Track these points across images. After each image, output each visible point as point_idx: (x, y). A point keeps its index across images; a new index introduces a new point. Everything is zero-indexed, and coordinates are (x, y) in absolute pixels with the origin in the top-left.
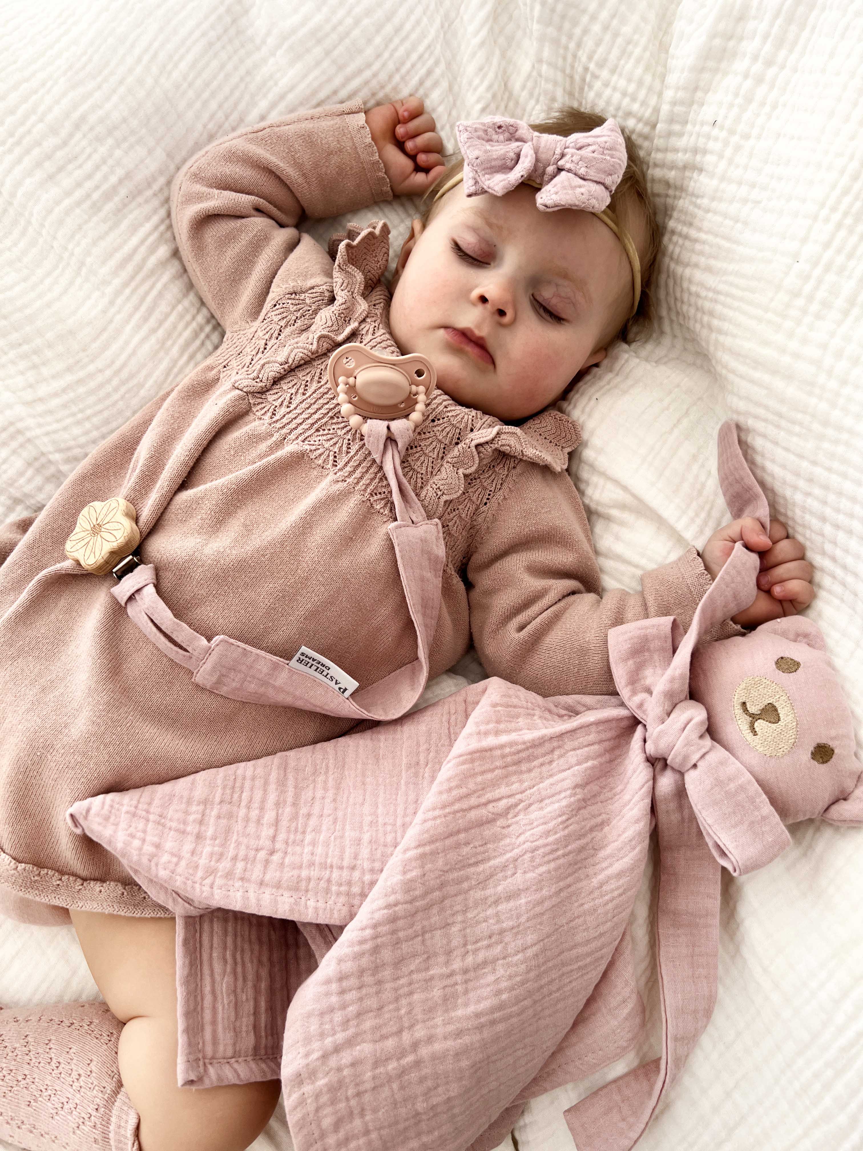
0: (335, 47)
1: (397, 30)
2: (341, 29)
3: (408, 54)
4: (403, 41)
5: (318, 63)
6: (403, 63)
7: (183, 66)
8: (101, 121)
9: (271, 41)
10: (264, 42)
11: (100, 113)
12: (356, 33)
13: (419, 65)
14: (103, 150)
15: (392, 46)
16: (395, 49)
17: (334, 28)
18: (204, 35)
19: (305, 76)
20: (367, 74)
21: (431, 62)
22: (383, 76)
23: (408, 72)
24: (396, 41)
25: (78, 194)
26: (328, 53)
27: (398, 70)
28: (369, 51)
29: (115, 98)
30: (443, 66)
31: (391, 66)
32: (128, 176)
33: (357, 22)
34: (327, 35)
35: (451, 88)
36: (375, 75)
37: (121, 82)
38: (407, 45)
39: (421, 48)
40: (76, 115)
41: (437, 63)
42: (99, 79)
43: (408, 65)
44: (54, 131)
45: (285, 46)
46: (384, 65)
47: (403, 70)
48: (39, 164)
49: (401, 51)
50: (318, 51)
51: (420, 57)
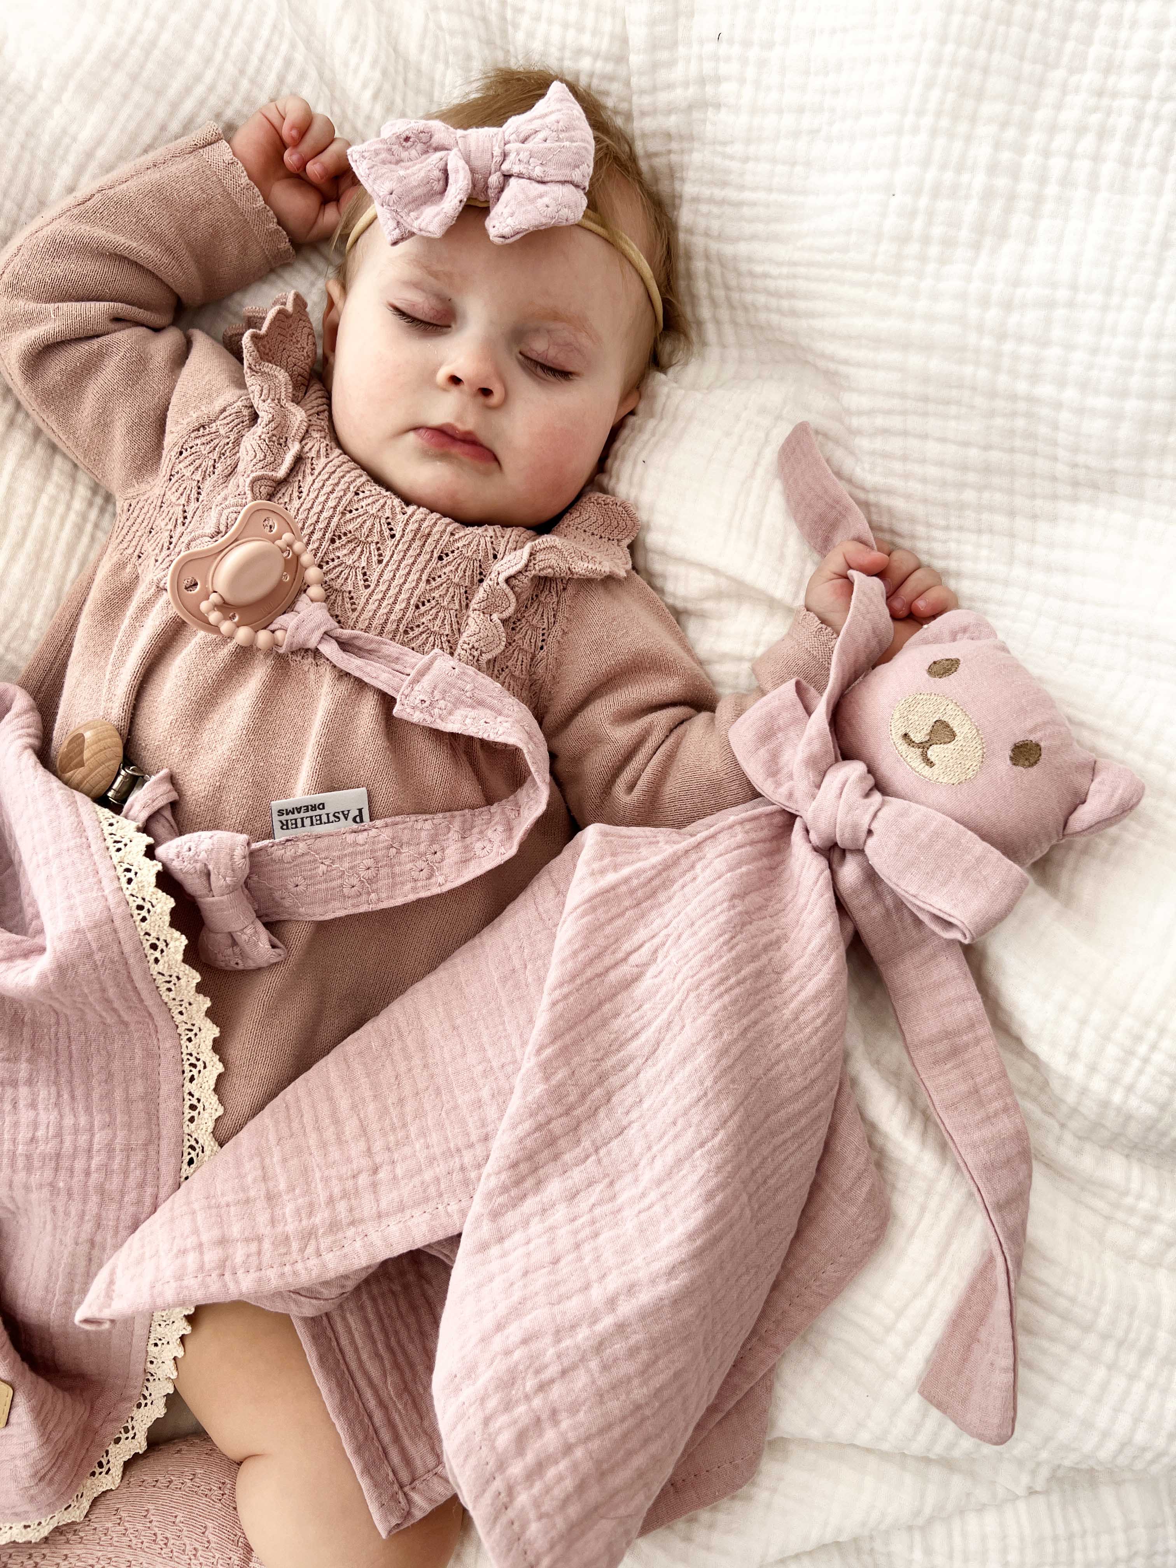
0: (142, 67)
1: (223, 17)
2: (142, 39)
3: (249, 45)
4: (235, 31)
5: (126, 96)
6: (246, 61)
9: (48, 84)
10: (38, 87)
12: (165, 38)
13: (270, 57)
15: (222, 42)
16: (229, 45)
17: (132, 41)
19: (112, 121)
20: (199, 90)
21: (284, 48)
22: (223, 87)
23: (258, 71)
24: (227, 32)
26: (134, 78)
27: (242, 72)
28: (192, 58)
30: (301, 47)
31: (230, 69)
33: (162, 22)
34: (126, 53)
35: (321, 75)
36: (211, 89)
38: (243, 33)
39: (265, 33)
41: (293, 46)
43: (254, 61)
45: (71, 86)
46: (219, 71)
47: (251, 70)
49: (238, 44)
50: (120, 80)
51: (268, 45)
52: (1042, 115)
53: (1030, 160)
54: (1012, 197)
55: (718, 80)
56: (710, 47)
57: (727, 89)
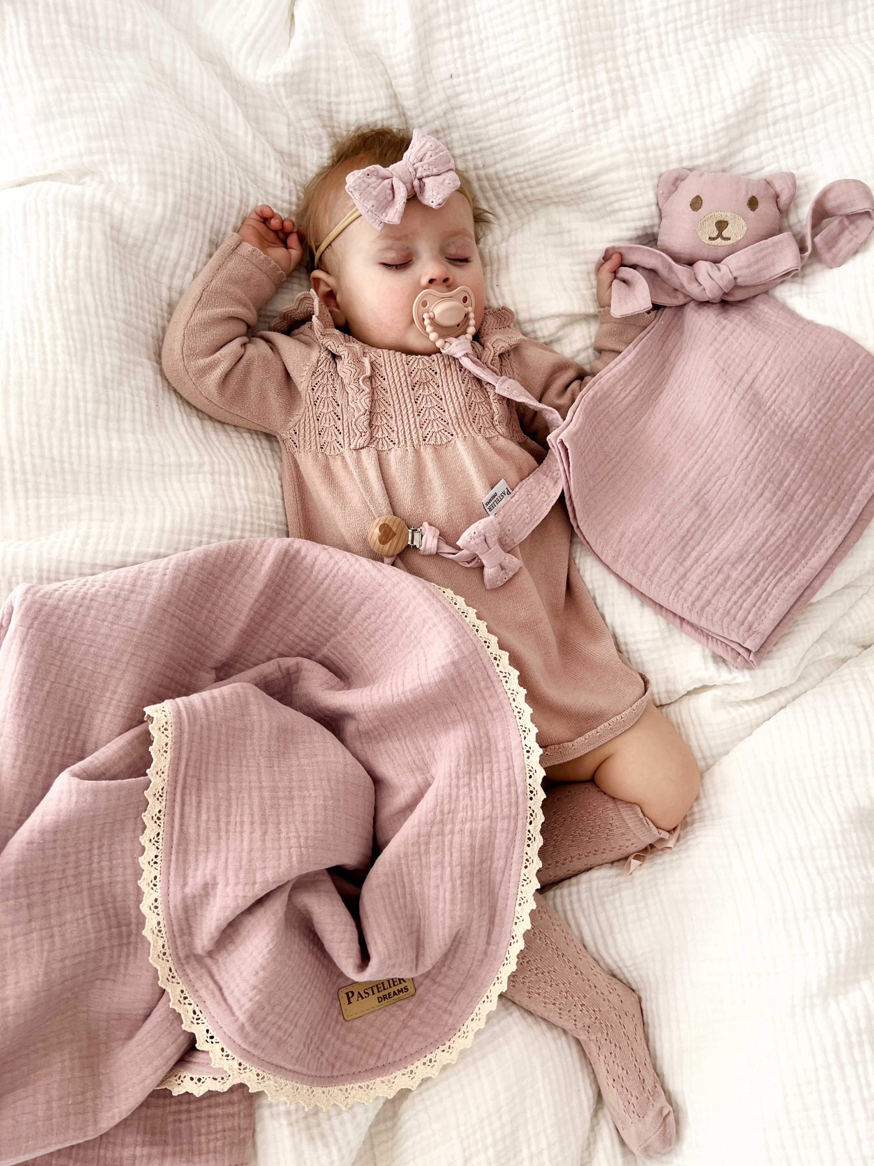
0: (188, 208)
1: (210, 169)
2: (184, 194)
4: (216, 173)
5: (186, 226)
7: (119, 295)
8: (112, 371)
9: (150, 236)
10: (145, 240)
11: (108, 367)
12: (192, 189)
14: (126, 388)
15: (213, 181)
16: (216, 182)
17: (181, 197)
18: (114, 267)
21: (236, 174)
22: (220, 203)
24: (213, 175)
25: (138, 425)
26: (187, 215)
28: (205, 195)
29: (106, 351)
31: (220, 193)
32: (147, 390)
33: (189, 182)
34: (181, 205)
36: (216, 207)
37: (101, 338)
38: (219, 172)
40: (100, 380)
42: (89, 347)
43: (228, 185)
44: (97, 401)
45: (162, 232)
46: (216, 197)
48: (107, 429)
49: (219, 180)
50: (182, 219)
52: (619, 51)
53: (623, 72)
54: (623, 90)
55: (457, 95)
56: (447, 83)
57: (464, 97)
